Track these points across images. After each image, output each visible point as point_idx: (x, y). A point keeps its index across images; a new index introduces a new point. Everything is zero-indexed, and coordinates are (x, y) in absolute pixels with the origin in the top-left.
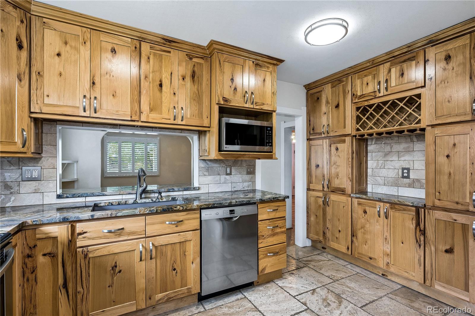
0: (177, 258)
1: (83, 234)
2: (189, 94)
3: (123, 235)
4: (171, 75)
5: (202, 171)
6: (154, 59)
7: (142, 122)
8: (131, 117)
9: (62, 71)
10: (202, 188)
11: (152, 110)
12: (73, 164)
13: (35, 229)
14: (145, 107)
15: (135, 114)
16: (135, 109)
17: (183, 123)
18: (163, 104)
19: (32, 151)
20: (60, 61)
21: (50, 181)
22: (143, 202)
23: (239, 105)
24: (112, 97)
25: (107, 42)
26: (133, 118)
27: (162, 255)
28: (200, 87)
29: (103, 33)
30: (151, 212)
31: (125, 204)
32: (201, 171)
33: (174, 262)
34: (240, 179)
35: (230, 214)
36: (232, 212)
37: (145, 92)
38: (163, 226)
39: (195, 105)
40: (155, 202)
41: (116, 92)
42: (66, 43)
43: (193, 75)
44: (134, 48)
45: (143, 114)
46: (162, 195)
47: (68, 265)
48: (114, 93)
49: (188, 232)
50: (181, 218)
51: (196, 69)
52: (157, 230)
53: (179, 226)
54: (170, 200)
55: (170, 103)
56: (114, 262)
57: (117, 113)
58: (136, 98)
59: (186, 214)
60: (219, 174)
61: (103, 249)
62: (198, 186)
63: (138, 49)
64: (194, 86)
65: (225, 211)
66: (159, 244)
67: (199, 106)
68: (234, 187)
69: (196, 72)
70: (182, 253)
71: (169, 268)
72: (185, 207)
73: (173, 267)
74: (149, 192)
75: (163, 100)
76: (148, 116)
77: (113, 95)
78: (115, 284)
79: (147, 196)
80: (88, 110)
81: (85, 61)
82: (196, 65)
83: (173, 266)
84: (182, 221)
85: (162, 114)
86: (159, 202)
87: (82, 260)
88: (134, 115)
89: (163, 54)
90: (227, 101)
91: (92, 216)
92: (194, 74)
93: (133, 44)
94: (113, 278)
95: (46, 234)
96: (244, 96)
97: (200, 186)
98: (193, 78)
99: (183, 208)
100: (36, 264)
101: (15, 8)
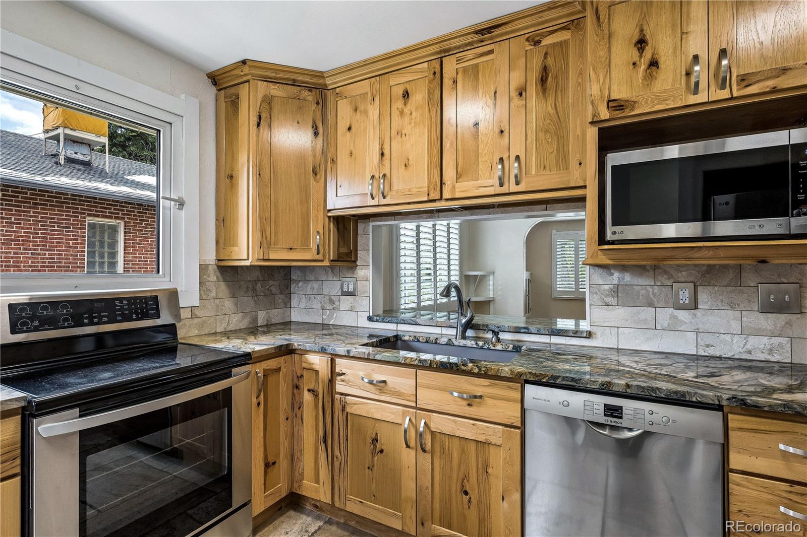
0: (470, 471)
1: (342, 376)
2: (534, 123)
3: (385, 393)
4: (495, 95)
5: (599, 294)
6: (464, 80)
7: (447, 200)
8: (428, 195)
9: (352, 149)
10: (599, 334)
11: (461, 175)
12: (489, 276)
13: (301, 356)
14: (449, 173)
15: (434, 188)
16: (434, 180)
17: (521, 188)
18: (480, 160)
19: (332, 259)
20: (351, 137)
21: (364, 298)
22: (461, 344)
23: (667, 105)
24: (403, 167)
25: (397, 84)
26: (432, 197)
27: (443, 453)
28: (560, 97)
29: (392, 73)
30: (421, 364)
31: (436, 343)
32: (596, 293)
33: (466, 476)
34: (731, 322)
35: (605, 415)
36: (613, 411)
37: (448, 145)
38: (447, 396)
39: (548, 142)
40: (481, 348)
41: (408, 160)
42: (356, 110)
43: (542, 76)
44: (432, 75)
45: (446, 186)
46: (499, 336)
47: (328, 413)
48: (407, 161)
49: (493, 425)
50: (479, 391)
51: (550, 61)
52: (434, 401)
53: (475, 407)
54: (509, 349)
55: (493, 153)
56: (374, 433)
57: (410, 193)
58: (435, 161)
59: (489, 386)
60: (650, 305)
61: (361, 406)
62: (589, 329)
63: (438, 75)
64: (546, 100)
65: (589, 403)
66: (436, 428)
67: (558, 141)
68: (708, 346)
69: (550, 65)
70: (480, 466)
71: (455, 487)
72: (483, 369)
73: (463, 486)
74: (481, 328)
75: (480, 151)
76: (454, 187)
77: (406, 165)
78: (375, 468)
79: (479, 336)
80: (376, 196)
81: (374, 125)
82: (550, 51)
83: (463, 484)
84: (481, 397)
85: (477, 179)
86: (489, 349)
87: (340, 413)
88: (433, 190)
89: (478, 62)
90: (622, 106)
91: (348, 351)
92: (544, 74)
93: (431, 68)
94: (373, 458)
95: (310, 364)
96: (688, 74)
97: (593, 329)
98: (542, 85)
99: (480, 370)
100: (303, 398)
101: (310, 91)
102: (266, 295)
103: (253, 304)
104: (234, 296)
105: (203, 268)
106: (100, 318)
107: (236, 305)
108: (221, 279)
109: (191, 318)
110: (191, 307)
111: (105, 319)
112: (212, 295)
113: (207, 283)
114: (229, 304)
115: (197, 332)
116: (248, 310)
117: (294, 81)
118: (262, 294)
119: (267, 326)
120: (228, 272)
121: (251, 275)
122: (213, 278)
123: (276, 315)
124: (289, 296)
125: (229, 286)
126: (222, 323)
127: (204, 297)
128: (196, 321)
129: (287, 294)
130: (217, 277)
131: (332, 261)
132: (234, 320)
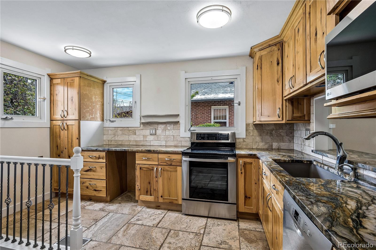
8: (303, 82)
9: (288, 66)
11: (312, 67)
14: (308, 68)
20: (288, 60)
21: (312, 140)
25: (296, 27)
41: (299, 65)
42: (288, 46)
57: (299, 83)
77: (299, 68)
88: (304, 79)
101: (276, 46)
102: (277, 136)
103: (270, 139)
104: (261, 135)
105: (247, 125)
106: (213, 138)
107: (262, 139)
108: (255, 129)
109: (243, 142)
110: (243, 138)
111: (214, 139)
112: (251, 134)
113: (249, 130)
114: (258, 139)
115: (245, 147)
116: (268, 141)
117: (269, 45)
118: (276, 136)
119: (278, 149)
120: (258, 126)
121: (269, 127)
122: (251, 128)
123: (284, 145)
124: (293, 137)
125: (258, 132)
126: (255, 145)
127: (248, 135)
128: (245, 143)
129: (291, 136)
130: (253, 128)
131: (287, 120)
132: (261, 145)
